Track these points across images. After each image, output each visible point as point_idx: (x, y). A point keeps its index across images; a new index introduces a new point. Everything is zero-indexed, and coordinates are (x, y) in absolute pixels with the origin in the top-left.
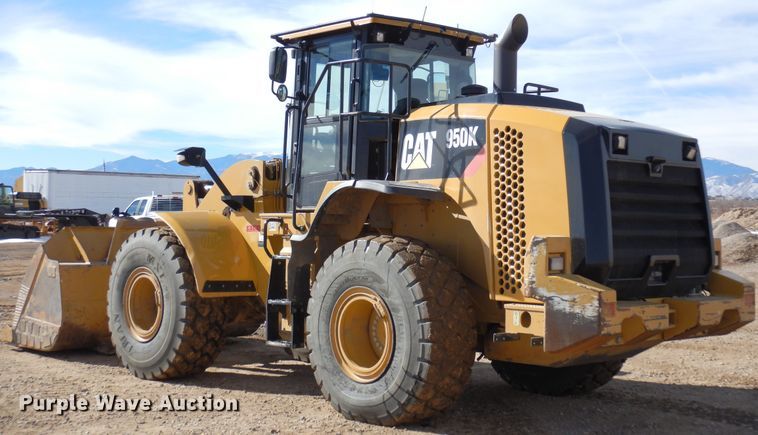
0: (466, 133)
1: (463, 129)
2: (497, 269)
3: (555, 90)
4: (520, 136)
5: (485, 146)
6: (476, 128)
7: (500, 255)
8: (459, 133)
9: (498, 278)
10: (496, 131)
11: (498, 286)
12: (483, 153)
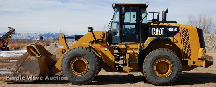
0: (174, 29)
1: (173, 28)
2: (184, 54)
3: (176, 22)
4: (188, 30)
5: (180, 31)
6: (177, 28)
7: (185, 51)
8: (172, 29)
9: (184, 56)
10: (182, 29)
11: (184, 57)
12: (179, 33)
